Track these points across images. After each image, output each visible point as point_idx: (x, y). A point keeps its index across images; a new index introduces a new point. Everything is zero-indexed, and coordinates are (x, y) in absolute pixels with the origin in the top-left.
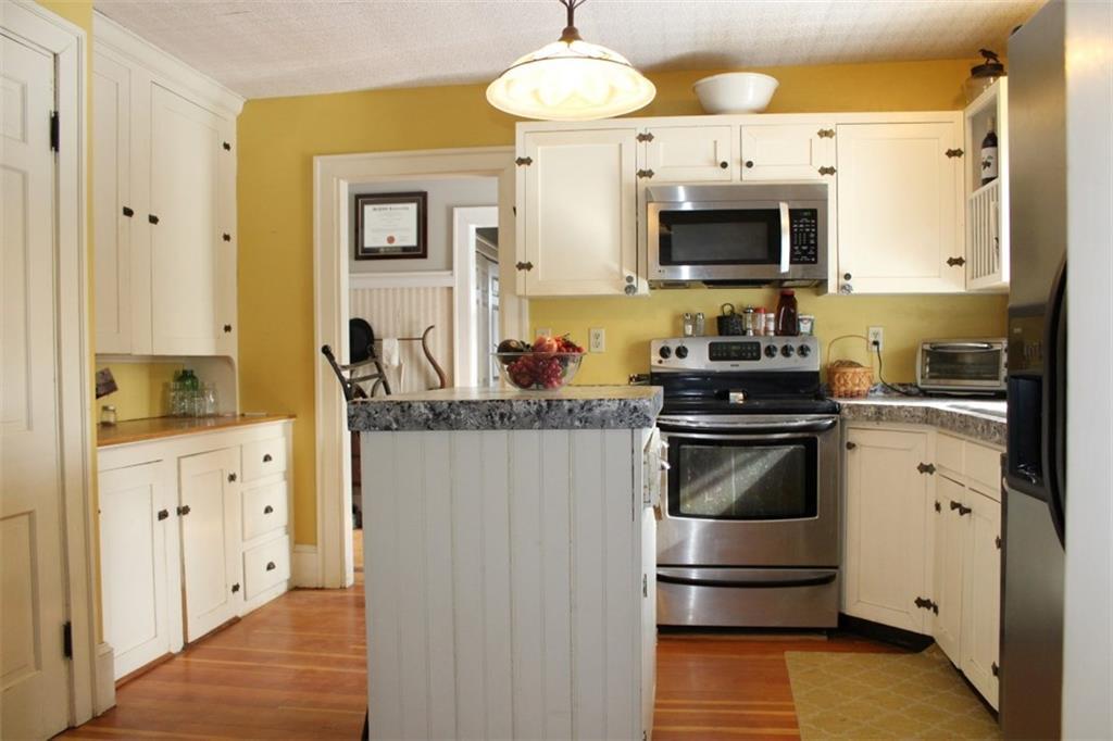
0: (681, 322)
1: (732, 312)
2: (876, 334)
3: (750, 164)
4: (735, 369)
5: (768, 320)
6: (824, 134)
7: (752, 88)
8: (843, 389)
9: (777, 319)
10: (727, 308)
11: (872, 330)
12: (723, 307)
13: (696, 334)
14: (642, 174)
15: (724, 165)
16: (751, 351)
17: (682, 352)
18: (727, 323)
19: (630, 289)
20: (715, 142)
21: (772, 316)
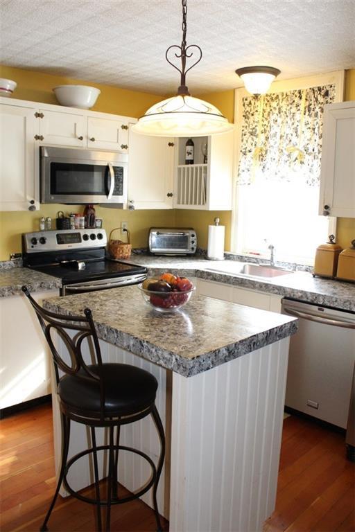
0: (37, 222)
1: (63, 216)
2: (124, 226)
3: (93, 140)
4: (70, 248)
5: (81, 220)
6: (125, 127)
7: (90, 95)
8: (121, 255)
9: (86, 220)
10: (60, 214)
11: (123, 224)
12: (59, 212)
13: (47, 230)
14: (38, 138)
15: (81, 138)
16: (76, 238)
17: (43, 241)
18: (62, 222)
19: (32, 208)
20: (75, 124)
21: (83, 218)
